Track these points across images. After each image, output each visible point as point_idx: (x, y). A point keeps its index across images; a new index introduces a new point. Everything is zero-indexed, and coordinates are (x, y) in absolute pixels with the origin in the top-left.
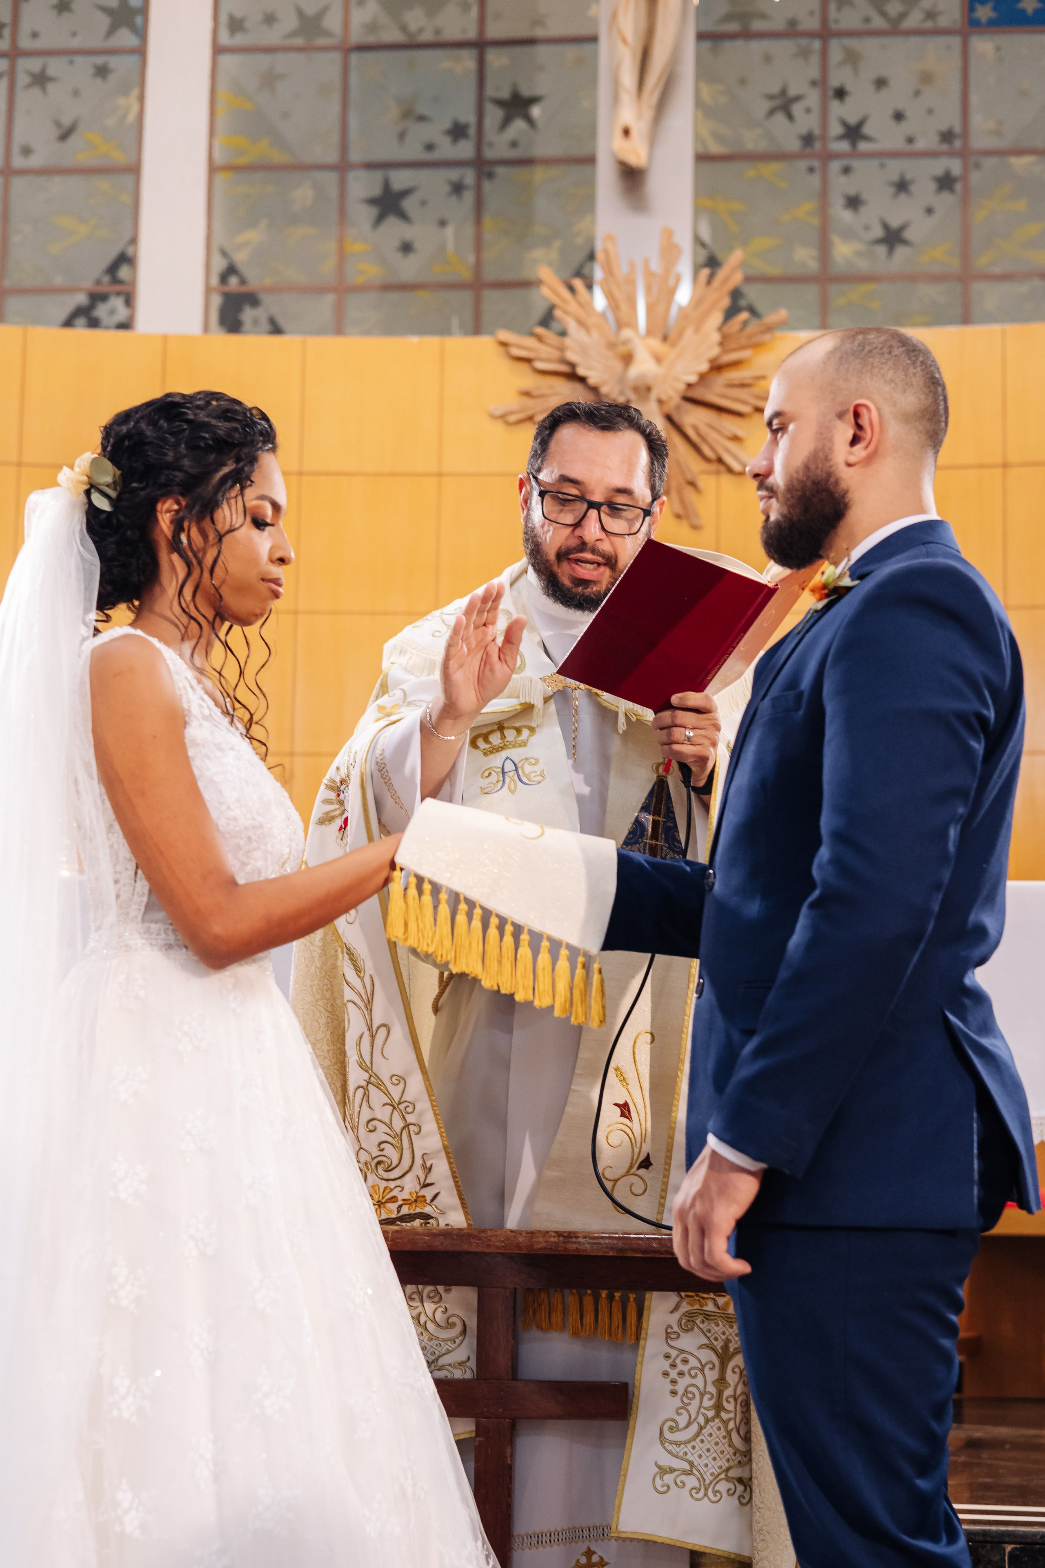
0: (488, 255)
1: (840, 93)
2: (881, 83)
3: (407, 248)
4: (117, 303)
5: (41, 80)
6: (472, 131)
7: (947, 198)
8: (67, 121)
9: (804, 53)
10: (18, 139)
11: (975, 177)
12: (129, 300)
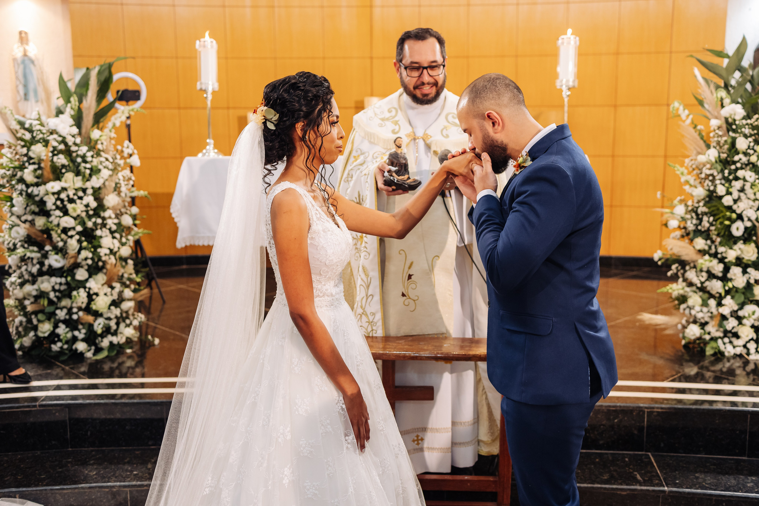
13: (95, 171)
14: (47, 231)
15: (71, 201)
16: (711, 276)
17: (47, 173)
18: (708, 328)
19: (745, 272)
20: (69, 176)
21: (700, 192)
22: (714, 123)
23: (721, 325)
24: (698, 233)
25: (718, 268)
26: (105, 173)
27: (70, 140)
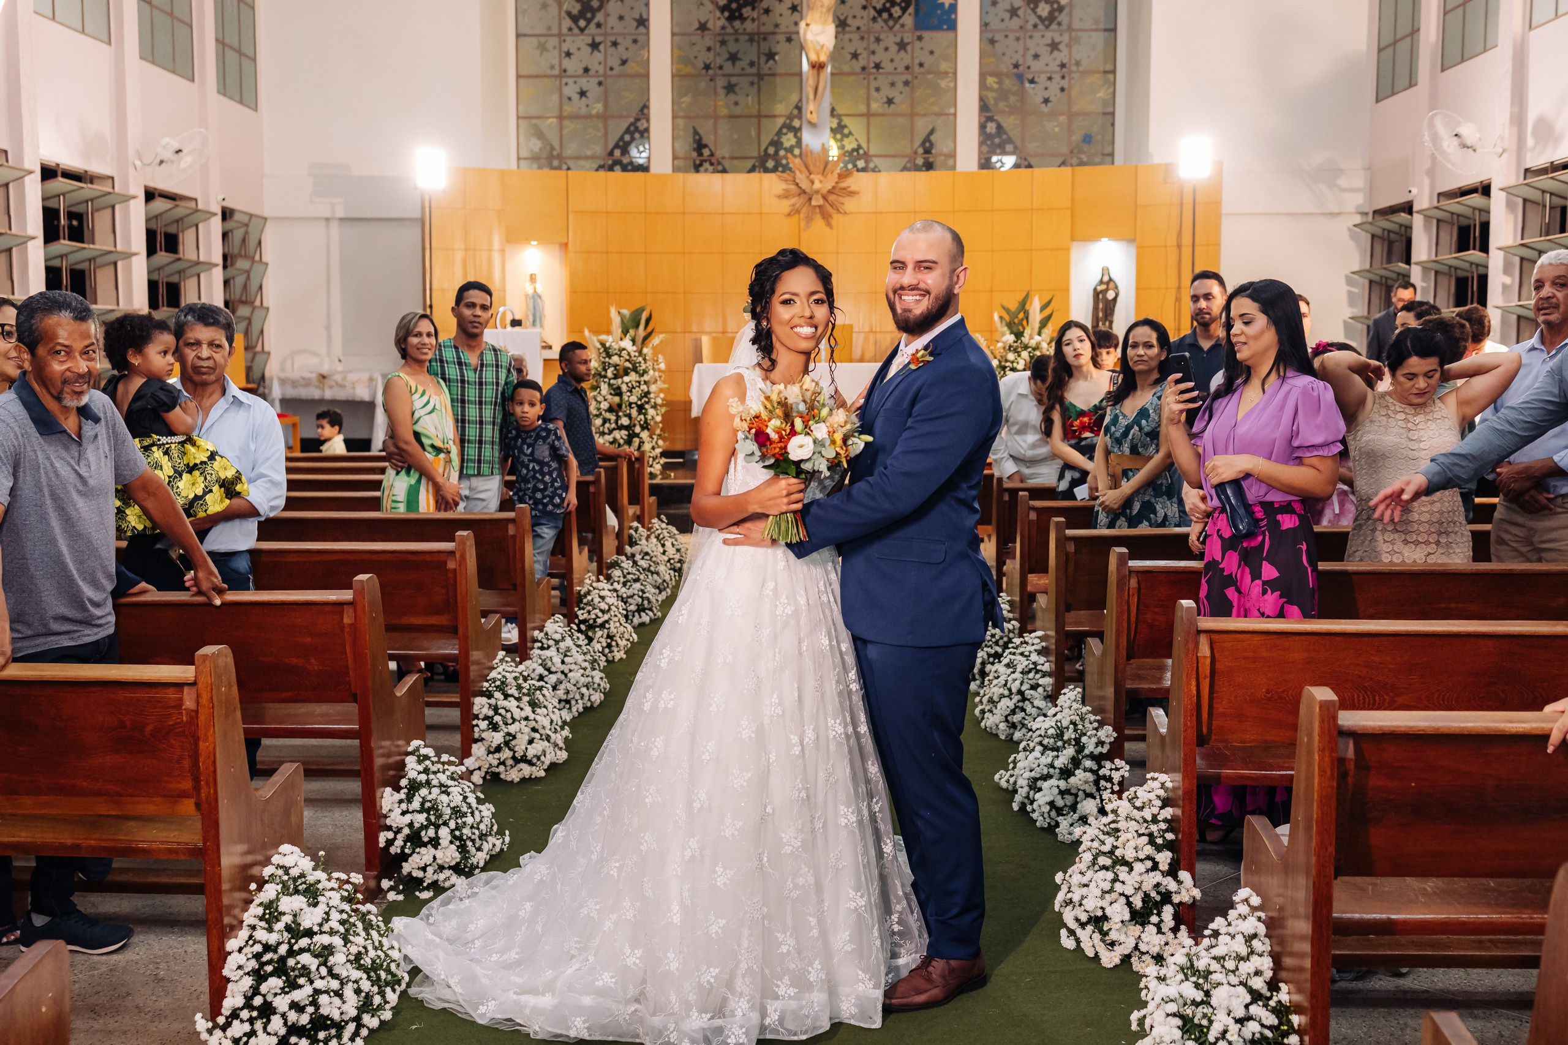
0: (762, 107)
1: (873, 53)
2: (886, 49)
3: (736, 104)
5: (615, 44)
6: (756, 64)
7: (907, 89)
8: (624, 59)
9: (862, 38)
10: (609, 65)
11: (916, 82)
12: (648, 121)
13: (645, 372)
14: (620, 406)
15: (633, 388)
17: (621, 372)
20: (633, 374)
22: (1000, 344)
26: (651, 372)
27: (633, 354)
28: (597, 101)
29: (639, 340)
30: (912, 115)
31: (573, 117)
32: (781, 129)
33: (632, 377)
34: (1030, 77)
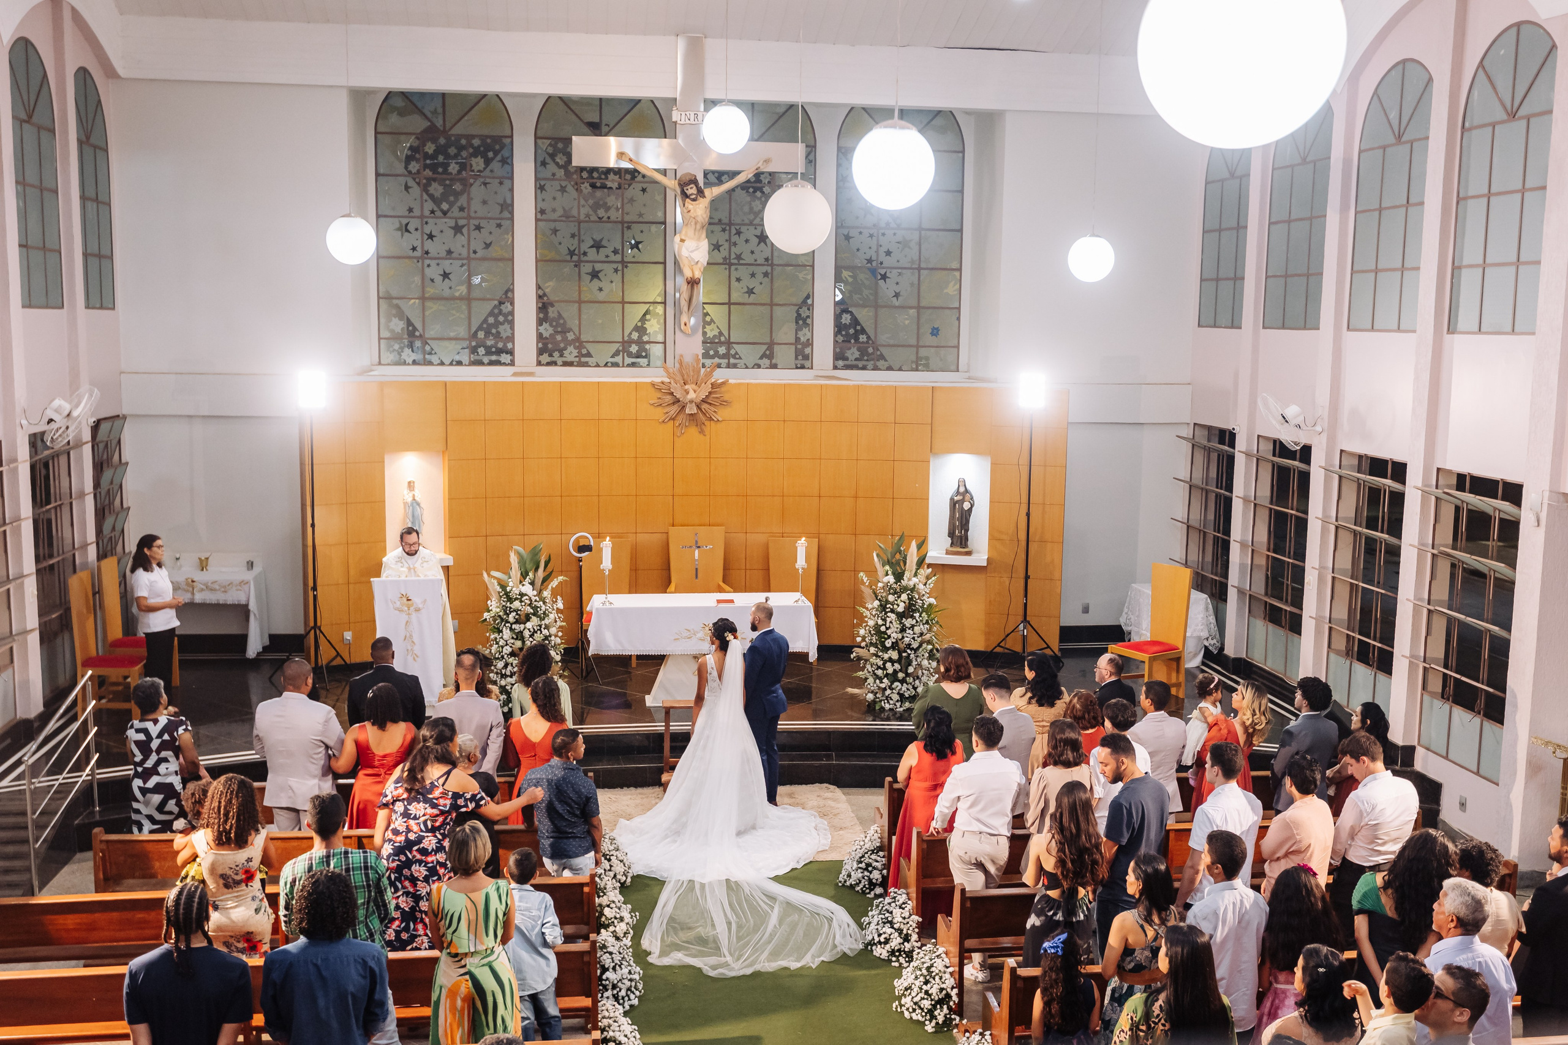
0: (626, 293)
1: (735, 244)
2: (747, 241)
3: (601, 289)
4: (508, 305)
5: (478, 228)
6: (620, 252)
7: (767, 280)
8: (488, 242)
9: (724, 230)
10: (472, 248)
11: (775, 273)
12: (512, 304)
13: (545, 615)
15: (535, 632)
16: (879, 668)
17: (523, 618)
18: (878, 695)
19: (893, 665)
20: (534, 618)
21: (871, 623)
22: (880, 585)
23: (883, 694)
24: (872, 644)
25: (880, 663)
26: (551, 615)
27: (534, 599)
28: (461, 284)
29: (538, 582)
30: (772, 305)
31: (435, 298)
32: (645, 315)
33: (534, 621)
34: (883, 272)
